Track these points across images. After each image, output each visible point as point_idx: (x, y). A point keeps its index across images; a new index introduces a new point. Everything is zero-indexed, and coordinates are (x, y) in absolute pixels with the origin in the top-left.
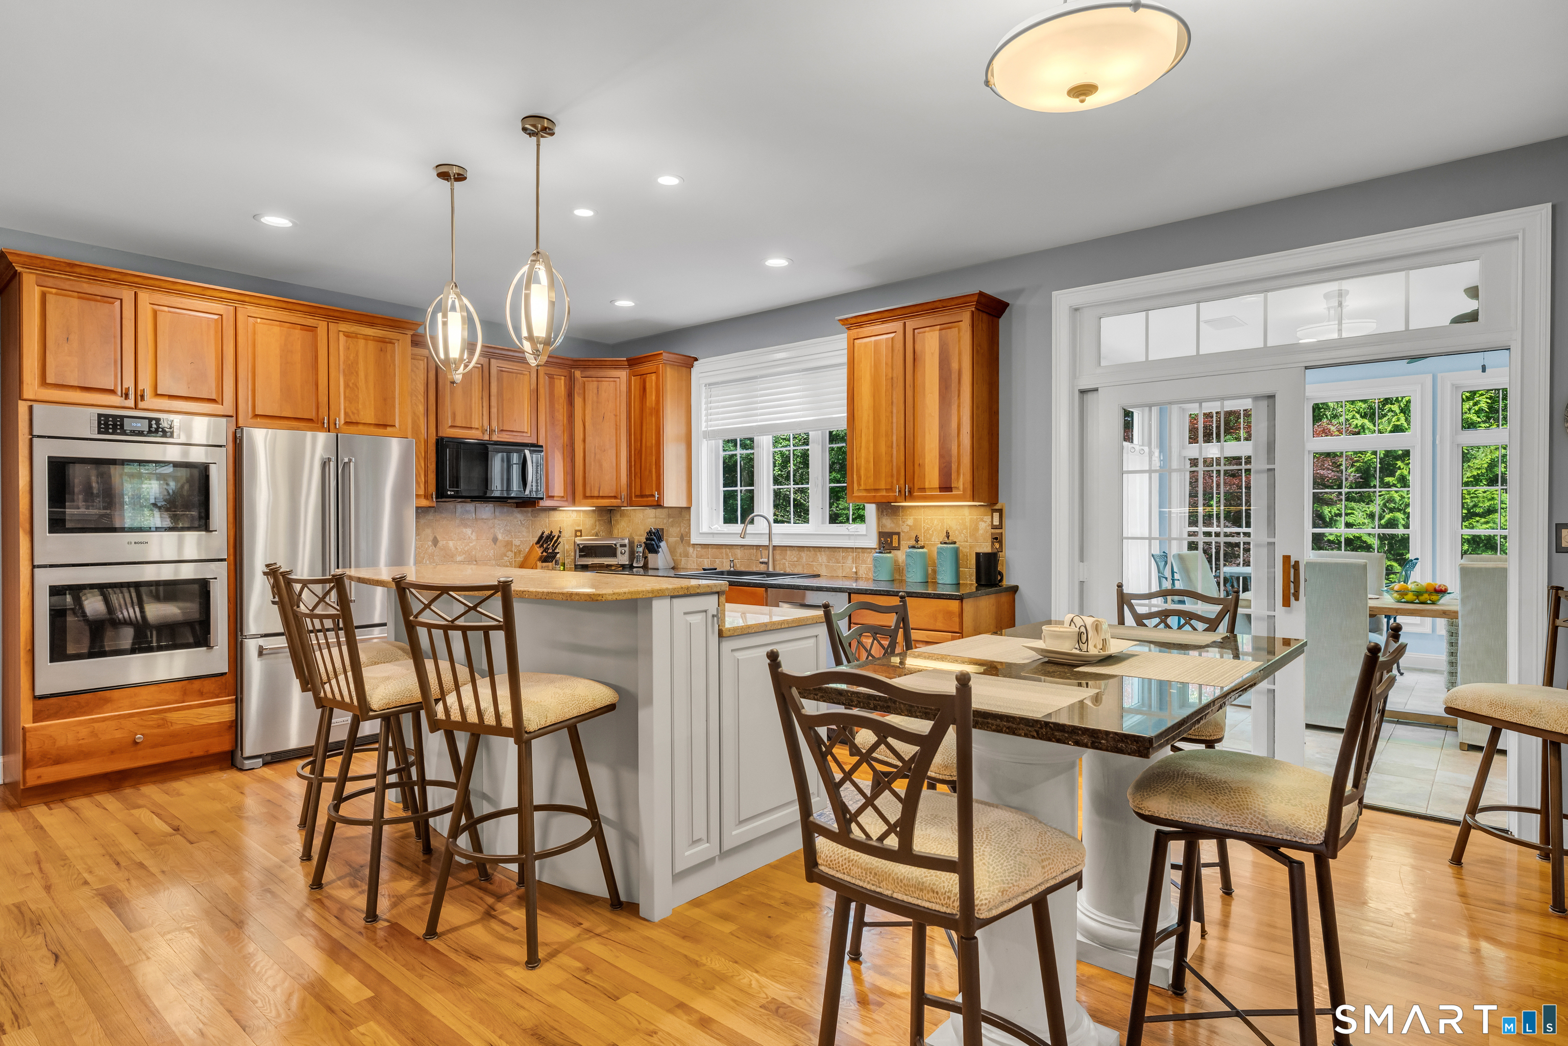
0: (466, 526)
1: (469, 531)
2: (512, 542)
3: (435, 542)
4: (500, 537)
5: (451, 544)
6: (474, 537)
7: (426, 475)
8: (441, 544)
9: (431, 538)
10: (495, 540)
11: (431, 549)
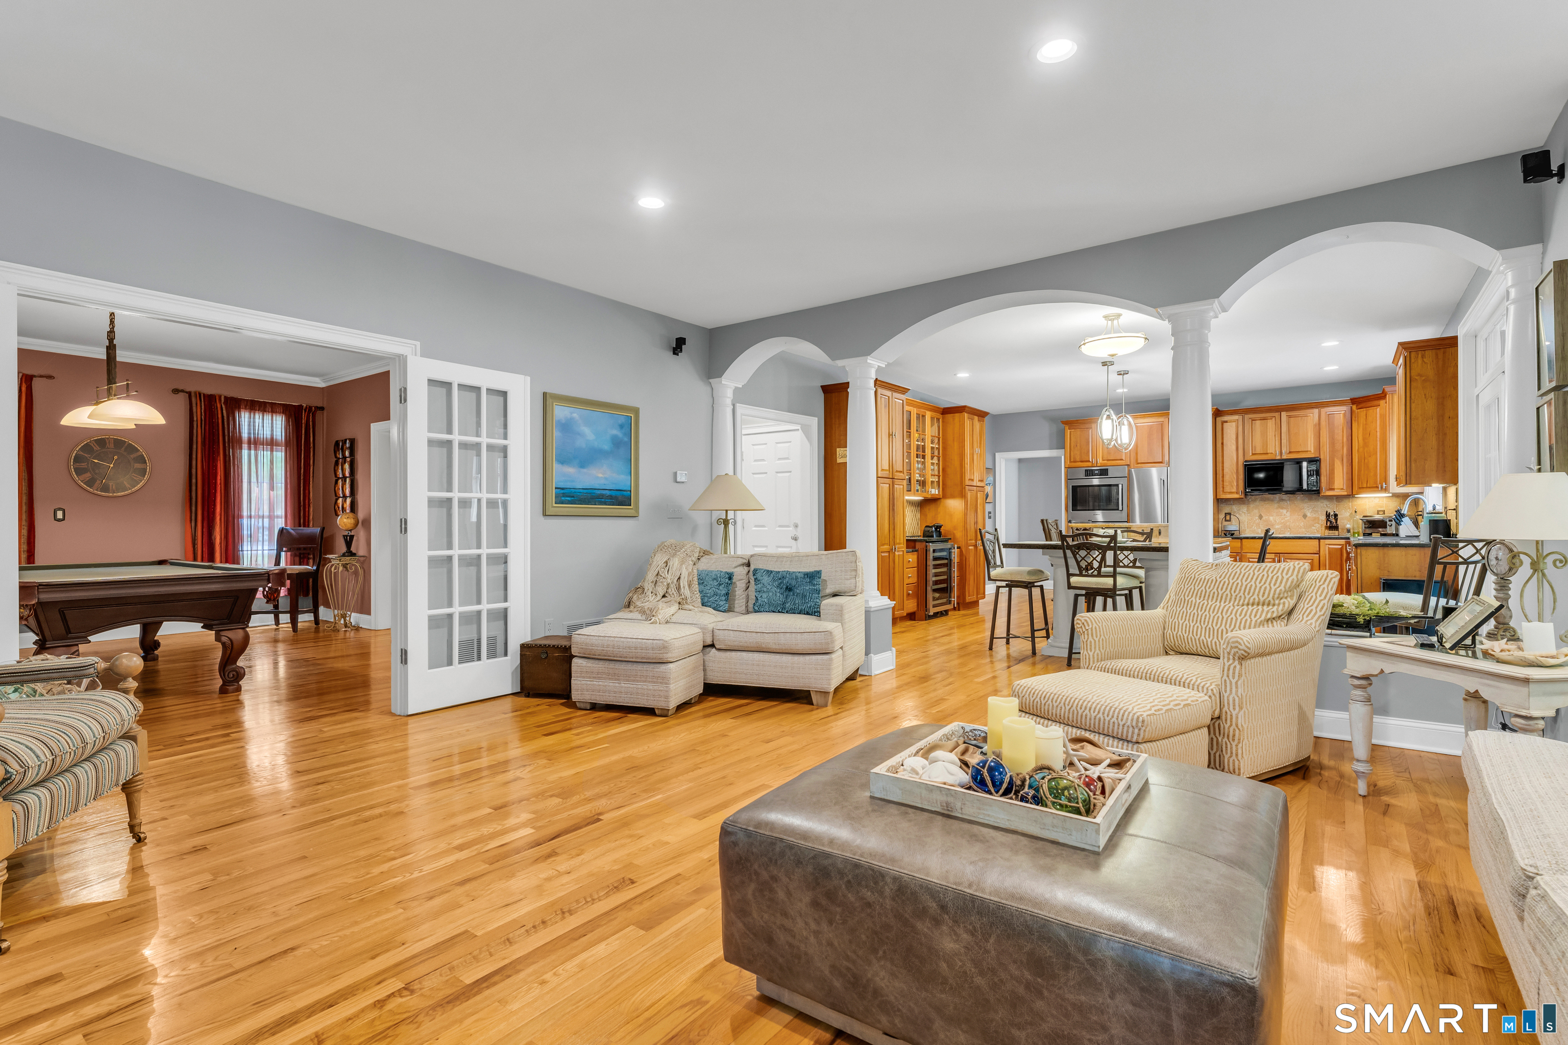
0: (1282, 508)
1: (1284, 511)
2: (1318, 518)
3: (1261, 517)
4: (1309, 514)
5: (1271, 518)
6: (1288, 514)
7: (1237, 482)
8: (1264, 518)
9: (1258, 515)
10: (1305, 516)
11: (1258, 521)
